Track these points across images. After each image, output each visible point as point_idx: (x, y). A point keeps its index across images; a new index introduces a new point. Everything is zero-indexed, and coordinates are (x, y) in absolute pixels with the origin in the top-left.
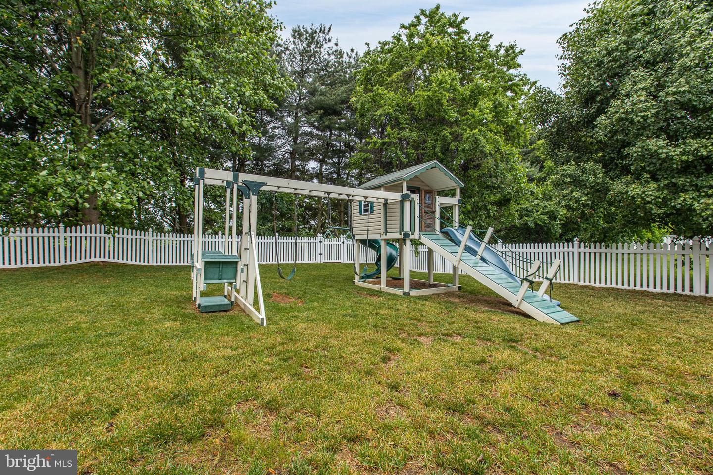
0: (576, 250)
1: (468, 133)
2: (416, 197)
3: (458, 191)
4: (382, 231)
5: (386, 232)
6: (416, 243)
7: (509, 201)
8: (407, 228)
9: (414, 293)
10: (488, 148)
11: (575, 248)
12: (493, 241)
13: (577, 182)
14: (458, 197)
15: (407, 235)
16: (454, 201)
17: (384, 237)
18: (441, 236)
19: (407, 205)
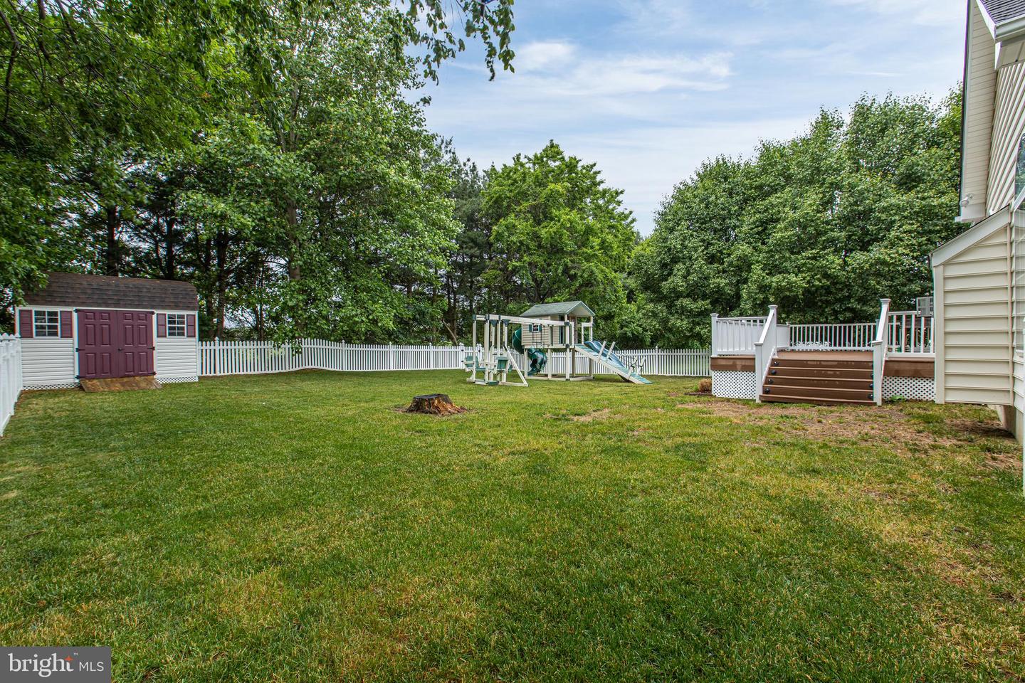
0: (656, 354)
1: (585, 265)
2: (572, 323)
3: (592, 318)
4: (550, 343)
5: (552, 344)
6: (574, 351)
7: (613, 317)
8: (568, 342)
9: (571, 379)
10: (600, 277)
11: (655, 353)
12: (615, 349)
13: (655, 315)
14: (592, 322)
15: (568, 346)
16: (590, 324)
17: (551, 347)
18: (585, 346)
19: (568, 328)
